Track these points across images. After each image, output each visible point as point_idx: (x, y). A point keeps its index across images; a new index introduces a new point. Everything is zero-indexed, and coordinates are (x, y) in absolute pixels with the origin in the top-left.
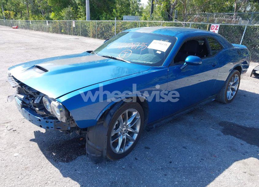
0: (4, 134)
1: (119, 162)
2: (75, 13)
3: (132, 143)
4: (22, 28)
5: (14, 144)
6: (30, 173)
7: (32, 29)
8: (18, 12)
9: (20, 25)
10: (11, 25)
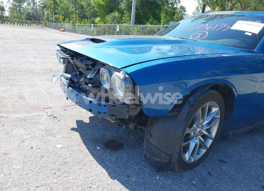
0: (43, 119)
1: (187, 175)
2: (120, 18)
3: (204, 151)
4: (69, 31)
5: (54, 132)
6: (70, 171)
7: (77, 33)
8: (67, 16)
9: (67, 28)
10: (59, 29)
